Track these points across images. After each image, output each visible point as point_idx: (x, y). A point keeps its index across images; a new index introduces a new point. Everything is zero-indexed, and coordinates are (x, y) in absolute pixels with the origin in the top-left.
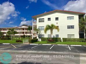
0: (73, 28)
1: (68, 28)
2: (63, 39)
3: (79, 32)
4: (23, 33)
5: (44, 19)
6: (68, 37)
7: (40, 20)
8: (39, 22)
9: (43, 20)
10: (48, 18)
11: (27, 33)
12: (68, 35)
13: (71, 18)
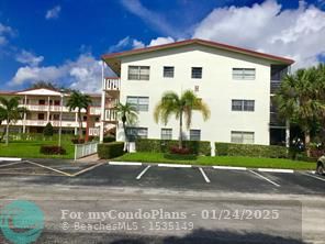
0: (252, 109)
1: (234, 108)
2: (217, 145)
3: (271, 124)
4: (41, 116)
5: (148, 68)
6: (232, 139)
7: (135, 71)
8: (130, 77)
9: (144, 72)
10: (165, 68)
11: (56, 116)
12: (233, 132)
13: (247, 72)
